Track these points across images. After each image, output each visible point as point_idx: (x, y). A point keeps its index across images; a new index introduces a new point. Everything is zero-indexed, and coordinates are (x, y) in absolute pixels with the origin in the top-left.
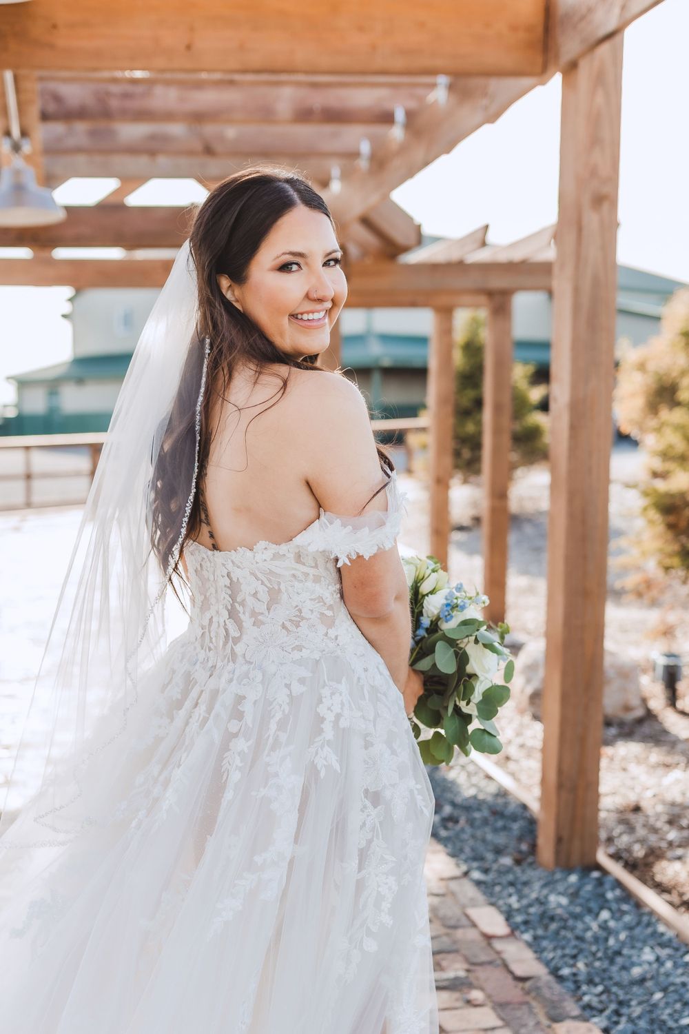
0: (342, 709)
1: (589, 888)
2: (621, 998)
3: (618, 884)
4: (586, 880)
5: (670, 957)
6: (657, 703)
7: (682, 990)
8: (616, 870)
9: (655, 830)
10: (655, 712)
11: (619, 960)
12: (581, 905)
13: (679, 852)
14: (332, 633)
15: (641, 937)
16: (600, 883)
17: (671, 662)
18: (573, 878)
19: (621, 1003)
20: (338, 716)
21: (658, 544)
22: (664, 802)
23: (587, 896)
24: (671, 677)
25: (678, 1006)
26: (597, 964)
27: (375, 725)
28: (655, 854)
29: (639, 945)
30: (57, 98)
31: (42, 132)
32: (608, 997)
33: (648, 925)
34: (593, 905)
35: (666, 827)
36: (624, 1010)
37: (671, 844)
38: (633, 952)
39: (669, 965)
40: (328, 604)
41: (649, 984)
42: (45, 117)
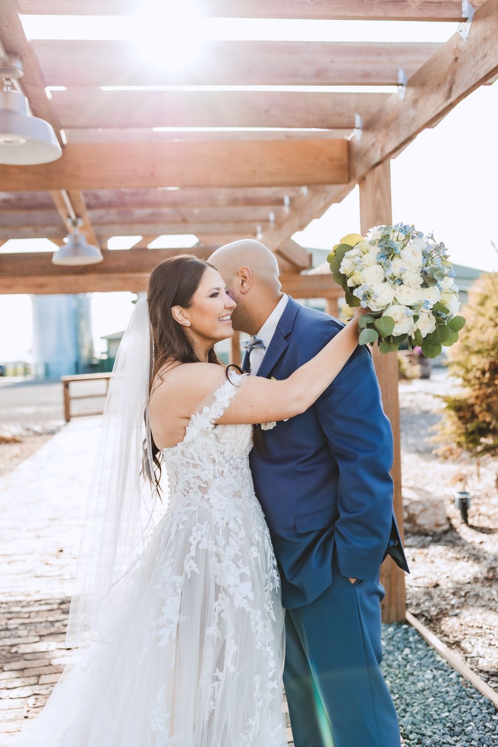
0: (202, 538)
1: (399, 635)
2: (408, 701)
3: (417, 632)
4: (398, 631)
5: (441, 675)
6: (457, 521)
7: (445, 696)
8: (417, 624)
9: (444, 598)
10: (455, 526)
11: (411, 678)
12: (394, 645)
13: (457, 611)
14: (206, 497)
15: (426, 664)
16: (406, 631)
17: (464, 496)
18: (391, 629)
19: (407, 705)
20: (199, 543)
21: (454, 428)
22: (452, 581)
23: (398, 640)
24: (464, 506)
25: (441, 706)
26: (398, 681)
27: (224, 550)
28: (443, 613)
29: (424, 669)
30: (96, 197)
31: (88, 215)
32: (401, 701)
33: (432, 656)
34: (401, 645)
35: (452, 597)
36: (409, 709)
37: (453, 606)
38: (421, 673)
39: (440, 680)
40: (204, 481)
41: (426, 693)
42: (89, 207)
